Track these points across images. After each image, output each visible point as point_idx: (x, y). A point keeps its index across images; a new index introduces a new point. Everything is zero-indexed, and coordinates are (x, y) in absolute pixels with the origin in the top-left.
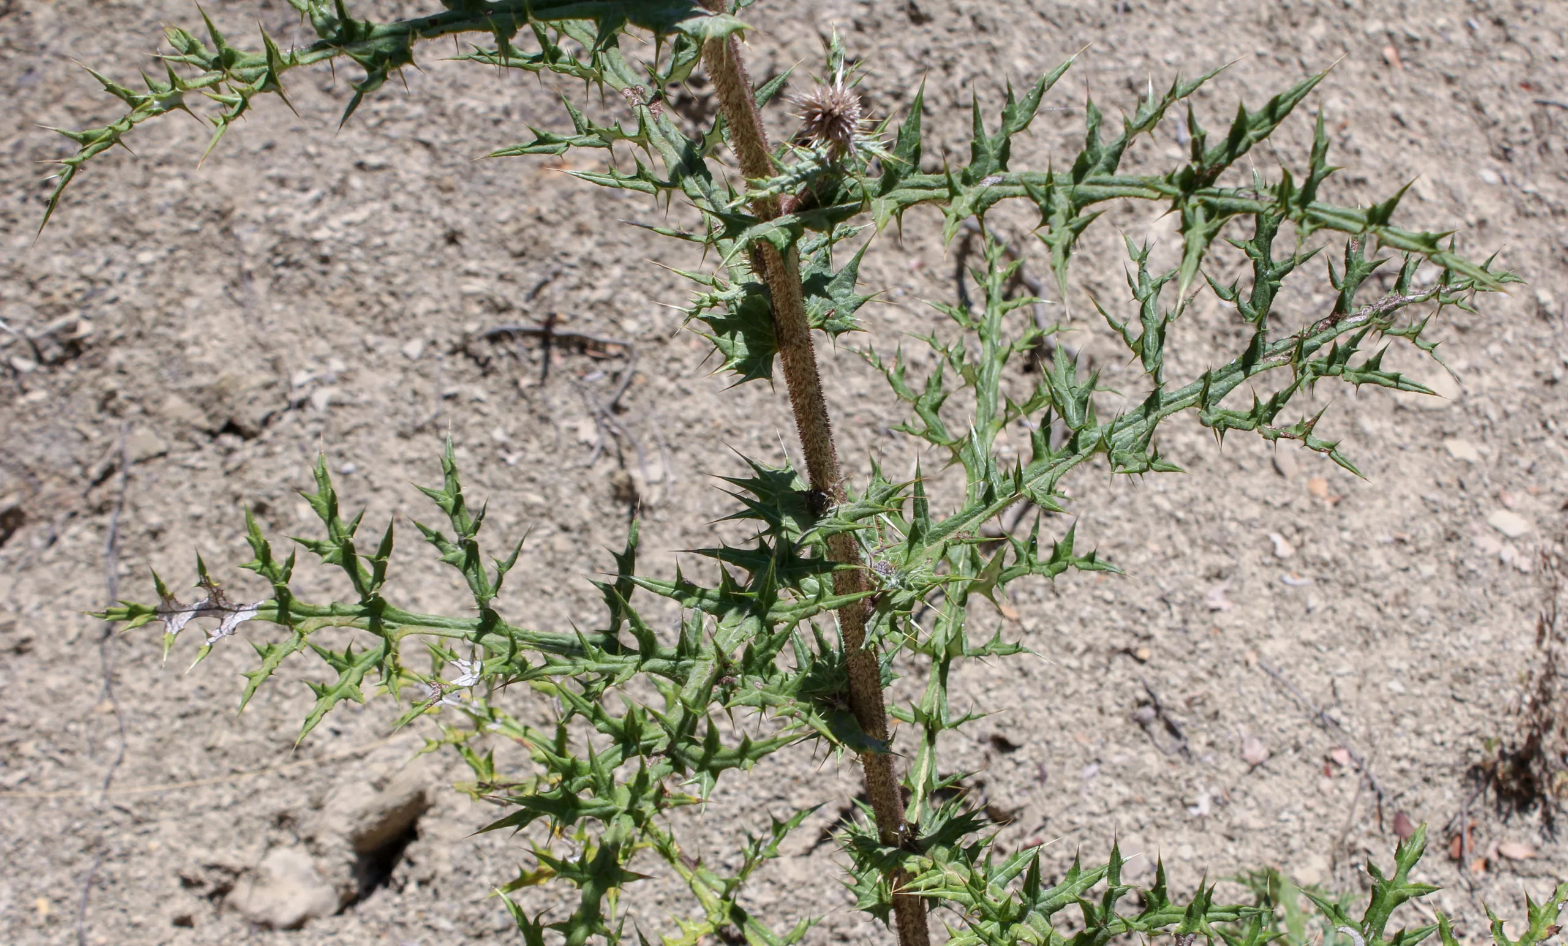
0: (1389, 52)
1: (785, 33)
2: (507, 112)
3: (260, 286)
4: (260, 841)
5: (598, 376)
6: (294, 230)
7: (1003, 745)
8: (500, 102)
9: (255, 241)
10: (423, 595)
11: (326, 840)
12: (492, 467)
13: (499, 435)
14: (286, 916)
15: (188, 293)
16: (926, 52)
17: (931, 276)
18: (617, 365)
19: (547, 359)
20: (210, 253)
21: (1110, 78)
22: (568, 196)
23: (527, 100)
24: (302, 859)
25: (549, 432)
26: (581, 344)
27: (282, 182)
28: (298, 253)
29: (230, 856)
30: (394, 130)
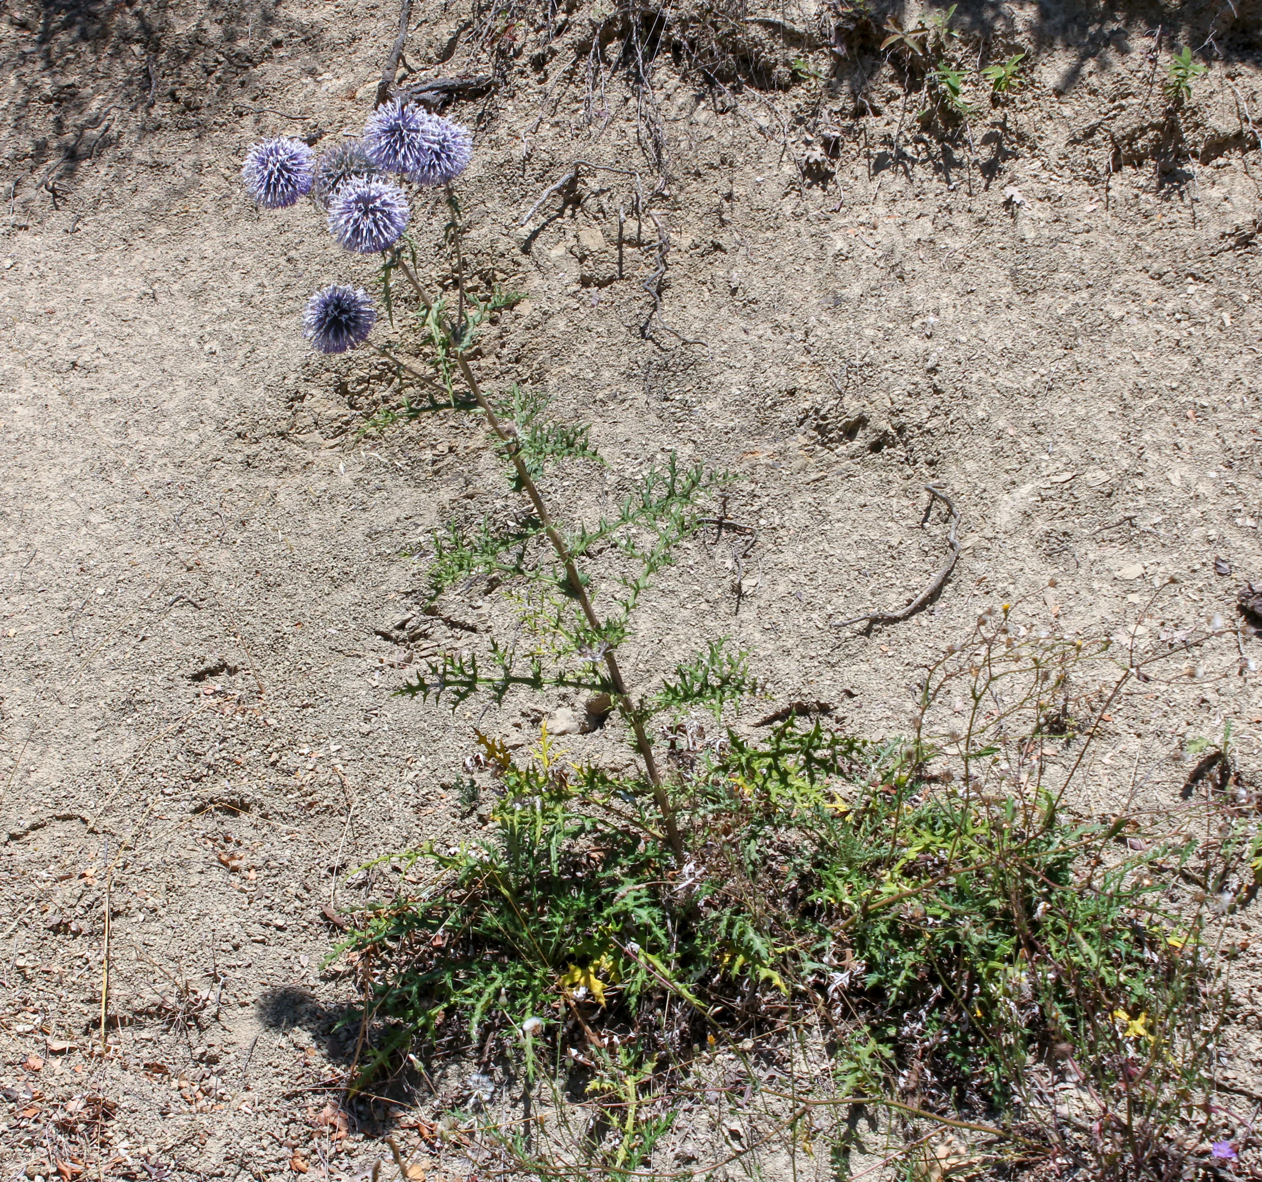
0: (1190, 413)
1: (874, 397)
2: (733, 430)
3: (611, 498)
4: (555, 704)
5: (740, 542)
6: (627, 475)
7: (850, 695)
8: (731, 424)
9: (612, 479)
10: (640, 622)
11: (577, 705)
12: (685, 576)
13: (691, 563)
14: (557, 731)
15: (580, 498)
16: (937, 407)
17: (916, 509)
18: (748, 537)
19: (719, 533)
20: (594, 483)
21: (1026, 422)
22: (753, 467)
23: (746, 424)
24: (568, 711)
25: (711, 563)
26: (734, 528)
27: (628, 455)
28: (627, 484)
29: (541, 707)
30: (683, 435)
